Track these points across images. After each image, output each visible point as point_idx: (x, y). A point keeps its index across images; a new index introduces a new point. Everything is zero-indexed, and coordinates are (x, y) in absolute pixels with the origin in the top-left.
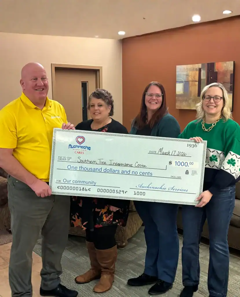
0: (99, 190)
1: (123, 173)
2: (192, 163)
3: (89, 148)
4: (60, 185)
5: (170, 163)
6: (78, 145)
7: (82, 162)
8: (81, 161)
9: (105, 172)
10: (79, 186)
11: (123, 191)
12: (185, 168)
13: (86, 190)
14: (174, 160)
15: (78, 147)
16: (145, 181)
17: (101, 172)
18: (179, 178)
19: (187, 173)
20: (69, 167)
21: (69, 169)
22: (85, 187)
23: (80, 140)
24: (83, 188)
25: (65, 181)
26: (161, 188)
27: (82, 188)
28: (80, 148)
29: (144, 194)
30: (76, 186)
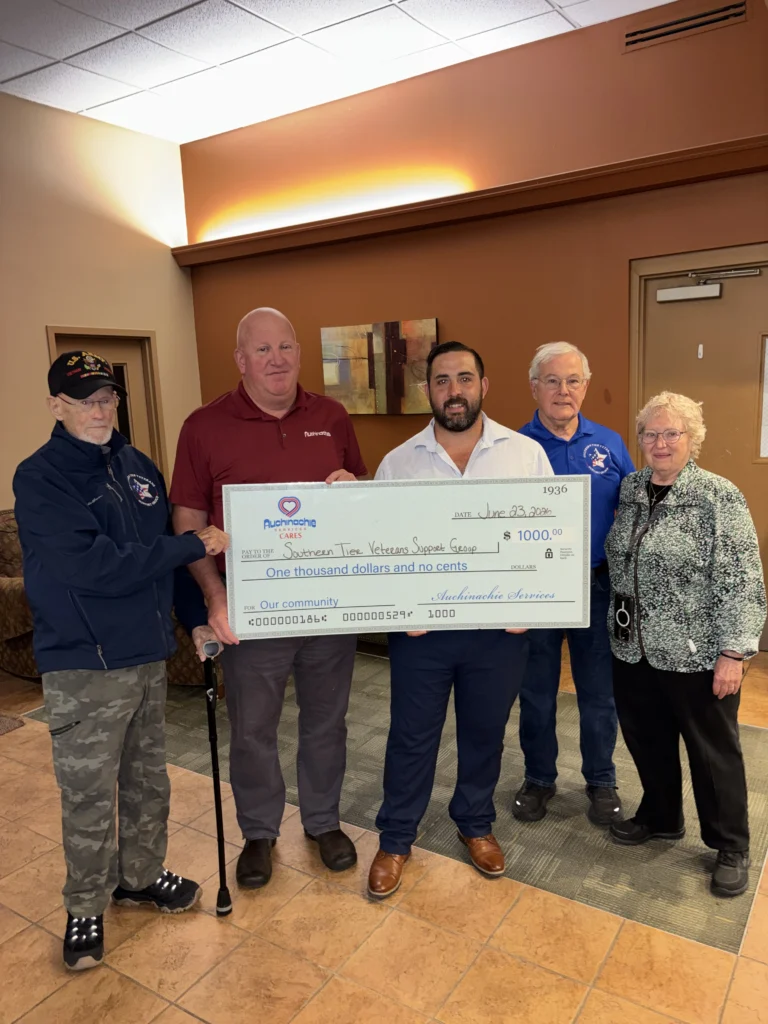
0: (346, 617)
1: (398, 571)
2: (558, 532)
3: (313, 523)
4: (254, 616)
5: (507, 535)
6: (286, 518)
7: (295, 556)
8: (292, 554)
9: (355, 574)
10: (298, 613)
11: (403, 613)
12: (543, 545)
13: (317, 621)
14: (514, 526)
15: (287, 523)
16: (453, 583)
17: (346, 575)
18: (532, 569)
19: (549, 554)
20: (271, 573)
21: (271, 578)
22: (312, 613)
23: (289, 506)
24: (310, 617)
25: (264, 605)
26: (490, 596)
27: (306, 618)
28: (291, 525)
29: (452, 613)
30: (291, 614)
